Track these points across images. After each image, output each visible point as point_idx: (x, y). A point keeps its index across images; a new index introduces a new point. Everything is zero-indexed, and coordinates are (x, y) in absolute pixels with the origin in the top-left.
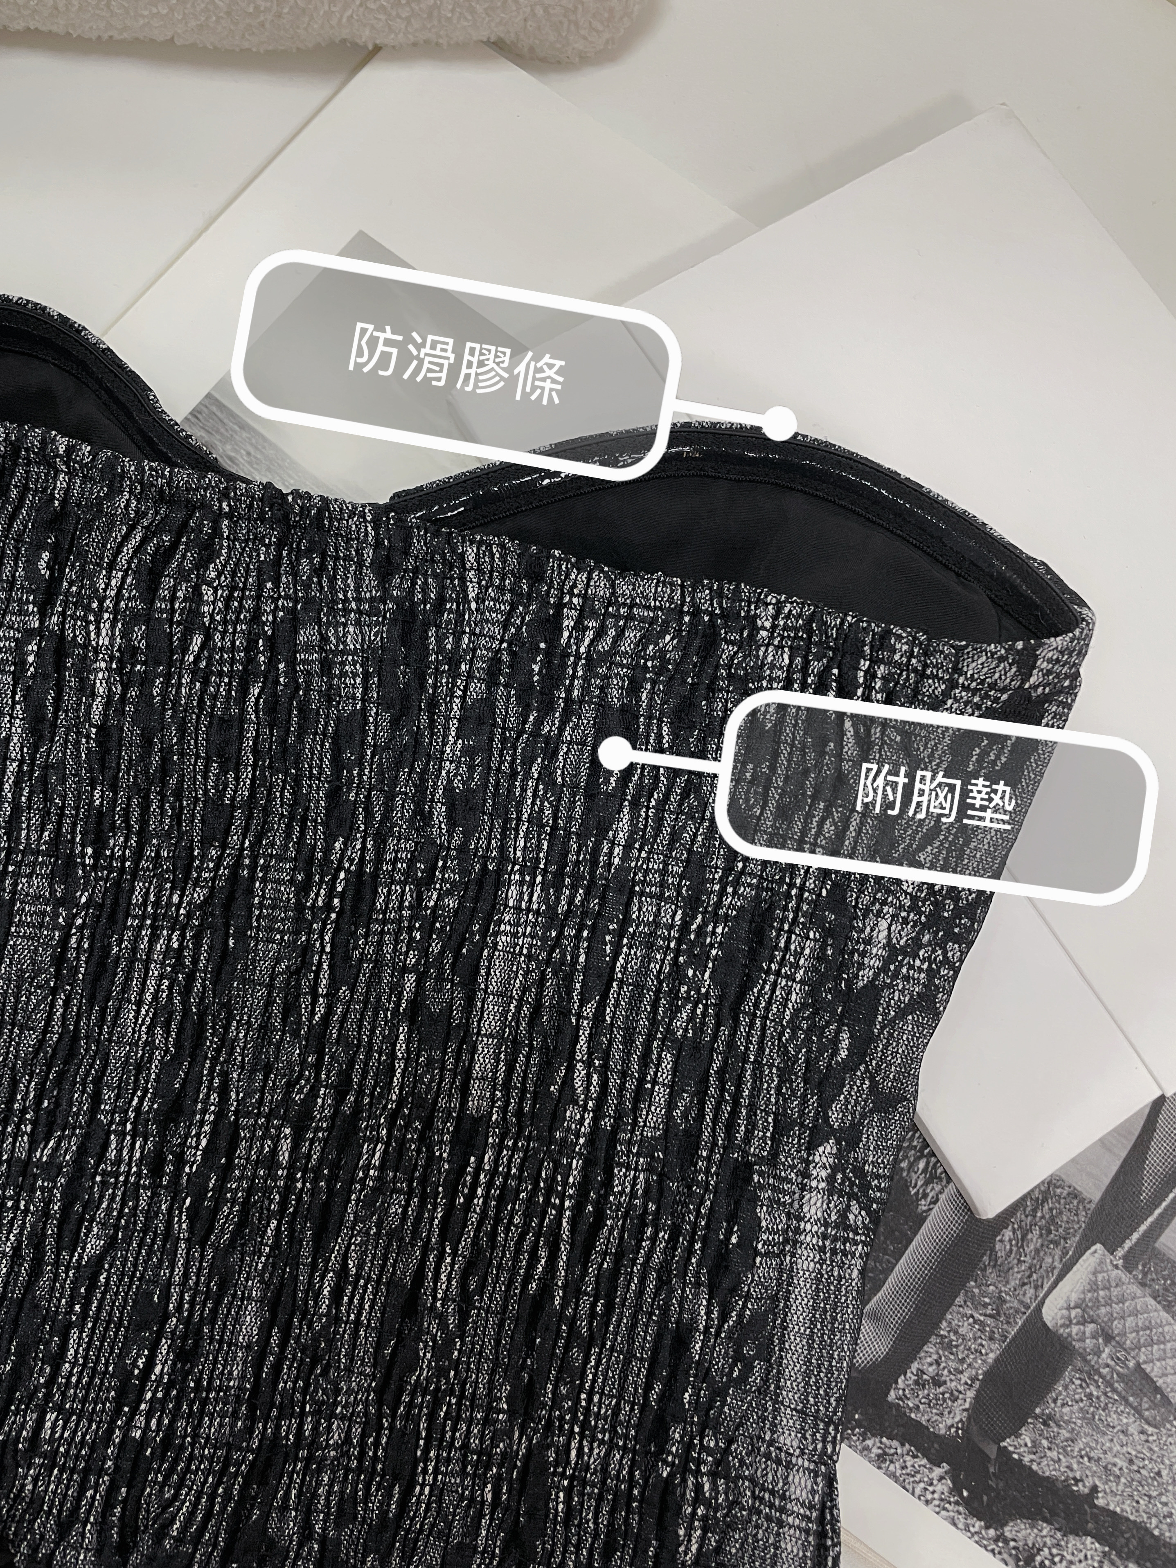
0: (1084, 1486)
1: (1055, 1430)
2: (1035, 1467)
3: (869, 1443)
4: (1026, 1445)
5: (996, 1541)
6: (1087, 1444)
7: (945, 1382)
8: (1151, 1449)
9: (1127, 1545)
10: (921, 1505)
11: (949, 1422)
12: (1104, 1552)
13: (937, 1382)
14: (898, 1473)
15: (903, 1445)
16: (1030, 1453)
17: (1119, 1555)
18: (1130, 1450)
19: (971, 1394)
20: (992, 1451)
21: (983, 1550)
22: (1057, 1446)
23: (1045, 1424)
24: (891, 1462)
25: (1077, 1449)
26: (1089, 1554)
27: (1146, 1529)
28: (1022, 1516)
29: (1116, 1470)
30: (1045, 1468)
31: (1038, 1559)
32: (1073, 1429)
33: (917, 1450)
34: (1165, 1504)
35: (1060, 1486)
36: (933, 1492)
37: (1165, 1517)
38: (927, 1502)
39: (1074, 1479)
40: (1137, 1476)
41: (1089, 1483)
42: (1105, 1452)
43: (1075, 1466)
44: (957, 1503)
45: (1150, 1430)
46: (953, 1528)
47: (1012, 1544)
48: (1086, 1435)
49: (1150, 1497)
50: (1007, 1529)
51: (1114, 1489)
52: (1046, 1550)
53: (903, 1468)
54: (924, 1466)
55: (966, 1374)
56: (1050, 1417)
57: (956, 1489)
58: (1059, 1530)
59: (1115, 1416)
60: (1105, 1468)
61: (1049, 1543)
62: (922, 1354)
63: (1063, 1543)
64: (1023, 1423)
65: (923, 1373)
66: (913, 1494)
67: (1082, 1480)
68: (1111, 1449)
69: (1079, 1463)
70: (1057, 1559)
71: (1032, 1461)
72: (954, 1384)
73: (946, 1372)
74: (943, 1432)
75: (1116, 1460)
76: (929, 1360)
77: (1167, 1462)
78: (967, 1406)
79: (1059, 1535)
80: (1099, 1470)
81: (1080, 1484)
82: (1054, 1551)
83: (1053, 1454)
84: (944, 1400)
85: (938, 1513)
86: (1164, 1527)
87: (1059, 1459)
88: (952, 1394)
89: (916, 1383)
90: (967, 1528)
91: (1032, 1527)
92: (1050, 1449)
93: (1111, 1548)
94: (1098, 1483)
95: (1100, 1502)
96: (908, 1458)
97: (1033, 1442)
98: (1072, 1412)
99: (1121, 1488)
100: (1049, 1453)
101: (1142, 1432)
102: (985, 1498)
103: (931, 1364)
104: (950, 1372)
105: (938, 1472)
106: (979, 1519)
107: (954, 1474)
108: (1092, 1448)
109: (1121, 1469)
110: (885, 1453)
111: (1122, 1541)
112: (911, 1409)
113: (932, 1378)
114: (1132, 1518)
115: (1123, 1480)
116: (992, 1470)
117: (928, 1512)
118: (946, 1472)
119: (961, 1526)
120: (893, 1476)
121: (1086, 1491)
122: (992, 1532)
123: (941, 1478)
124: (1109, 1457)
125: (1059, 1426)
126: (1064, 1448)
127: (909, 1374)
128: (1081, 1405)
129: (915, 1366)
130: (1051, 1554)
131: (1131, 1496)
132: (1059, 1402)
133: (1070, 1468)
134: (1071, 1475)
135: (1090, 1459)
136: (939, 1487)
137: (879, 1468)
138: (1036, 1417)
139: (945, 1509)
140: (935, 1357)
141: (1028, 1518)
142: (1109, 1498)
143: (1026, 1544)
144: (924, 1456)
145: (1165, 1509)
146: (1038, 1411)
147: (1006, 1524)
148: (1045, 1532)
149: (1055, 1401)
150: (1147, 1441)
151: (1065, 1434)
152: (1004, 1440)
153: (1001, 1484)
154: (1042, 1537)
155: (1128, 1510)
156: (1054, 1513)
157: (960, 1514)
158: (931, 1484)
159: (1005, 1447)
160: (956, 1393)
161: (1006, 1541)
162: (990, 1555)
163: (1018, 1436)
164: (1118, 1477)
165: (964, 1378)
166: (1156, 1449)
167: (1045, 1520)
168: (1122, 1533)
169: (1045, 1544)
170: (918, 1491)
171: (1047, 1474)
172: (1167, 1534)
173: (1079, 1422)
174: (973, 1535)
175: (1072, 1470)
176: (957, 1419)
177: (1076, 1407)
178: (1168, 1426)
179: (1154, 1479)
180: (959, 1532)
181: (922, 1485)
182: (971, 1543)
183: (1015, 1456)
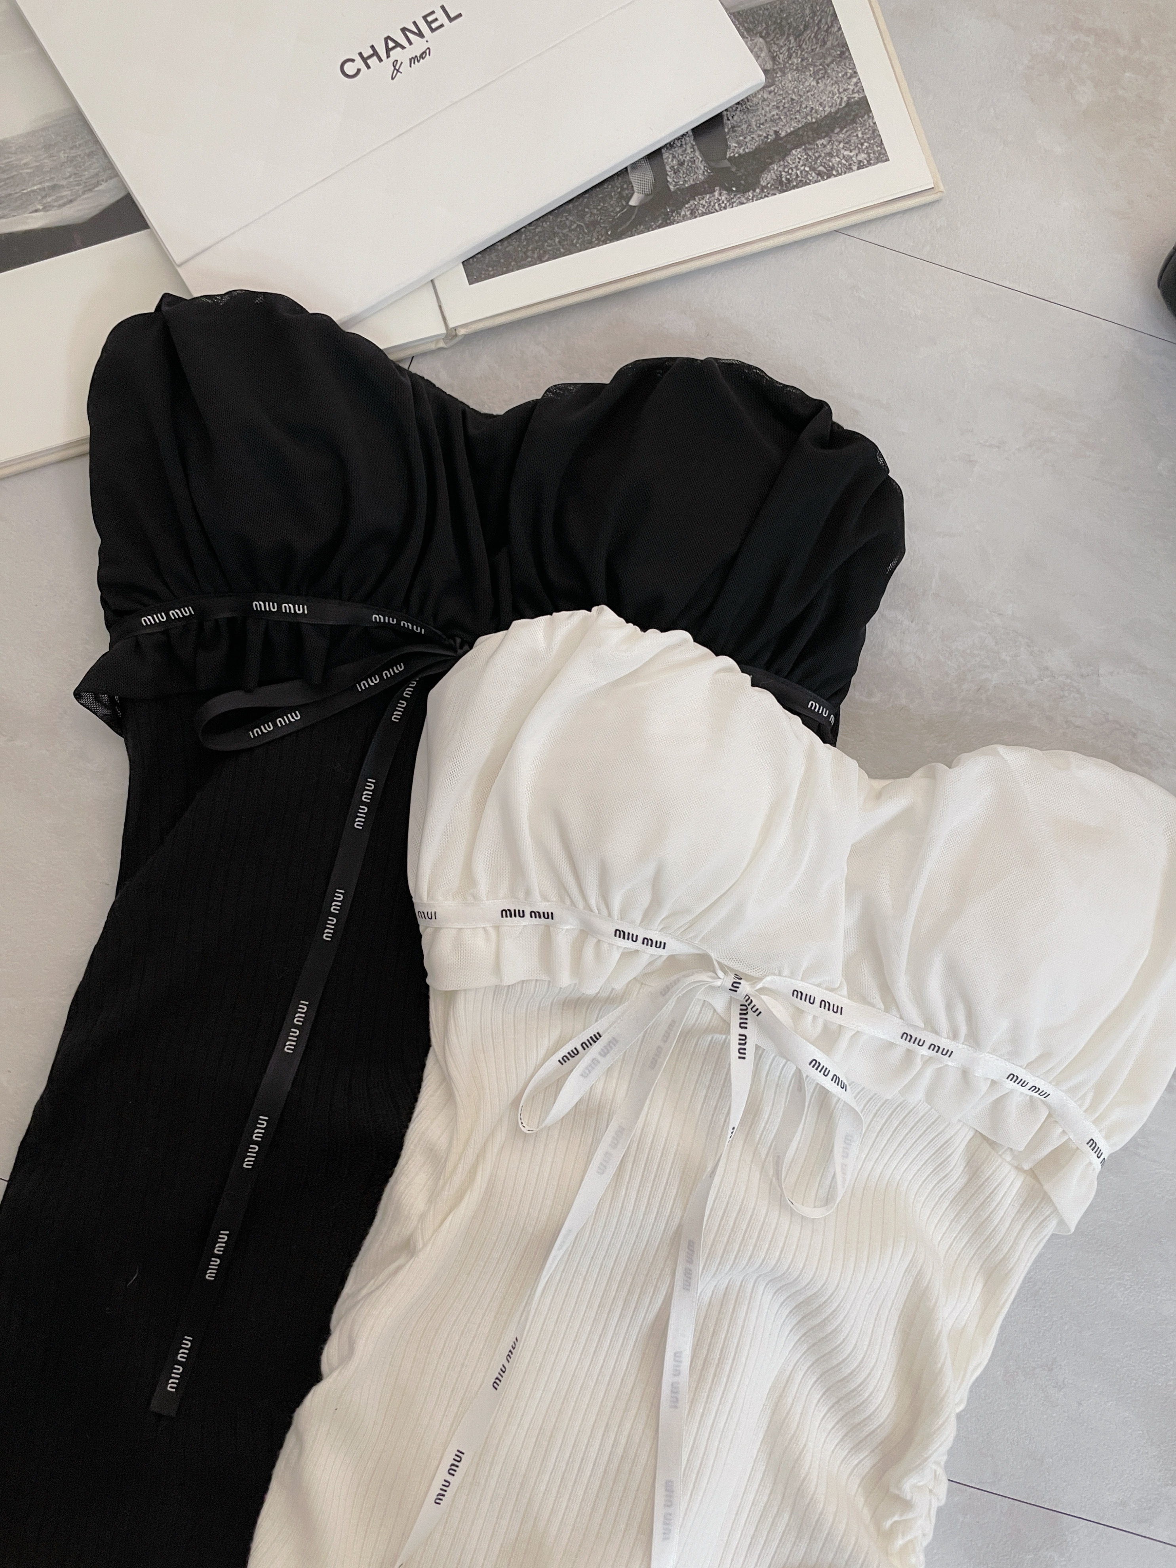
0: (771, 136)
1: (740, 129)
2: (747, 151)
3: (683, 213)
4: (736, 147)
5: (762, 191)
6: (756, 121)
7: (684, 160)
8: (780, 95)
9: (808, 137)
10: (724, 211)
11: (701, 172)
12: (805, 150)
13: (681, 164)
14: (704, 210)
15: (695, 199)
16: (740, 148)
17: (809, 143)
18: (773, 104)
19: (697, 153)
20: (726, 164)
21: (762, 200)
22: (747, 134)
23: (734, 131)
24: (697, 210)
25: (754, 127)
26: (799, 156)
27: (809, 124)
28: (762, 172)
29: (777, 117)
30: (751, 147)
31: (784, 179)
32: (746, 122)
33: (701, 195)
34: (807, 107)
35: (762, 146)
36: (723, 202)
37: (811, 112)
38: (725, 208)
39: (765, 137)
40: (786, 110)
41: (772, 133)
42: (765, 116)
43: (761, 133)
44: (735, 196)
45: (772, 88)
46: (744, 205)
47: (769, 186)
48: (752, 118)
49: (798, 111)
50: (762, 183)
51: (783, 124)
52: (783, 173)
53: (703, 207)
54: (710, 197)
55: (688, 148)
56: (733, 127)
57: (729, 191)
58: (780, 161)
59: (755, 99)
60: (771, 120)
61: (780, 169)
62: (666, 161)
63: (786, 164)
64: (726, 141)
65: (673, 167)
66: (717, 211)
67: (768, 135)
68: (766, 112)
69: (761, 130)
70: (790, 171)
71: (744, 150)
72: (688, 158)
73: (681, 157)
74: (703, 178)
75: (772, 113)
76: (670, 160)
77: (790, 92)
78: (701, 159)
79: (782, 163)
80: (770, 124)
81: (769, 137)
82: (786, 170)
83: (749, 138)
84: (691, 167)
85: (732, 207)
86: (815, 115)
87: (753, 138)
88: (691, 162)
89: (675, 173)
90: (748, 200)
91: (770, 172)
92: (745, 138)
93: (805, 145)
94: (774, 129)
95: (783, 134)
96: (701, 202)
97: (738, 143)
98: (739, 116)
99: (784, 121)
100: (747, 140)
101: (770, 92)
102: (743, 182)
103: (672, 161)
104: (682, 155)
105: (716, 194)
106: (749, 191)
107: (723, 187)
108: (759, 120)
109: (777, 114)
110: (692, 210)
111: (805, 138)
112: (683, 184)
113: (679, 164)
114: (800, 126)
115: (782, 117)
116: (734, 170)
117: (729, 210)
118: (720, 190)
119: (745, 201)
120: (703, 214)
121: (774, 136)
122: (758, 190)
123: (720, 194)
124: (769, 115)
125: (739, 127)
126: (750, 132)
127: (669, 173)
128: (739, 109)
129: (668, 168)
130: (786, 172)
131: (791, 119)
132: (730, 118)
133: (760, 136)
134: (762, 138)
135: (763, 124)
136: (723, 198)
137: (696, 217)
138: (728, 133)
139: (733, 203)
140: (671, 156)
141: (764, 170)
142: (785, 129)
143: (774, 180)
144: (706, 194)
145: (808, 109)
146: (726, 130)
147: (759, 181)
148: (776, 168)
149: (728, 120)
150: (775, 93)
151: (744, 126)
152: (726, 155)
153: (742, 170)
154: (777, 170)
155: (796, 125)
156: (771, 158)
157: (739, 198)
158: (719, 200)
159: (730, 157)
160: (692, 160)
161: (766, 187)
162: (766, 198)
163: (729, 147)
164: (780, 118)
165: (689, 151)
166: (781, 92)
167: (771, 164)
168: (802, 135)
169: (780, 172)
170: (717, 207)
171: (754, 148)
172: (818, 116)
173: (745, 116)
174: (752, 199)
175: (761, 136)
176: (702, 167)
177: (738, 112)
178: (777, 79)
179: (792, 104)
180: (747, 204)
181: (717, 204)
182: (755, 202)
183: (737, 155)
